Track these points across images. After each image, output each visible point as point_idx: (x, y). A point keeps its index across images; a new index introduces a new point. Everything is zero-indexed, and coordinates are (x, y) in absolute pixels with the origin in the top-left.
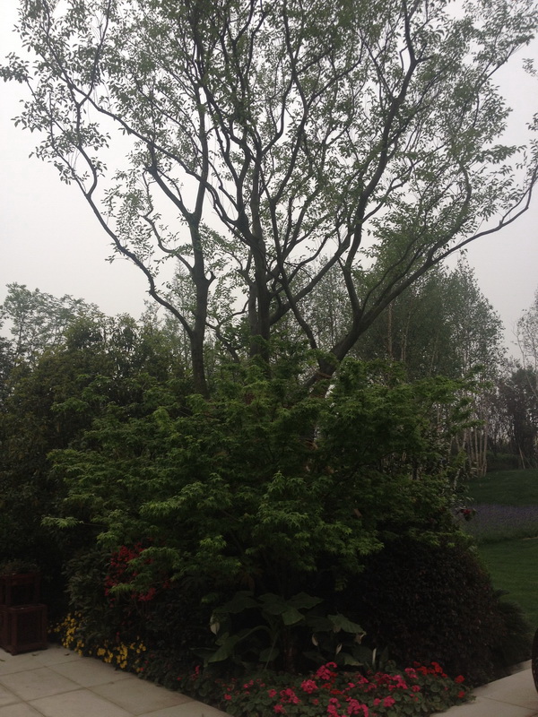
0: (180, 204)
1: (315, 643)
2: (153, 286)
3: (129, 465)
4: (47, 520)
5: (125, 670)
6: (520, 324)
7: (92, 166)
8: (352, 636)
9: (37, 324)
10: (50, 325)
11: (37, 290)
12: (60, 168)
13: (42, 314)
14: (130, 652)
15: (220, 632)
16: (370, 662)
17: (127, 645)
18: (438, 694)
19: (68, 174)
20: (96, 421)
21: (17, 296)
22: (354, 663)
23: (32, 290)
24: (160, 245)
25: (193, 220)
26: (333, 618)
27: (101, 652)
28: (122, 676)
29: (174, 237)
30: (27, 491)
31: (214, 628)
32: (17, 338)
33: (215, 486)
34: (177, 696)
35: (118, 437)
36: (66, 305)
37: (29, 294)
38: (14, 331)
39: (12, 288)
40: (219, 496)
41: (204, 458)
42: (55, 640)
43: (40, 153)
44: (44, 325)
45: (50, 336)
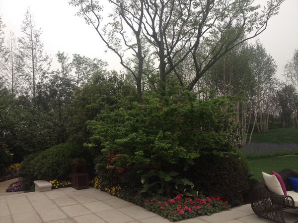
0: (132, 28)
1: (177, 188)
2: (122, 61)
3: (113, 127)
4: (85, 144)
5: (114, 195)
6: (286, 67)
7: (97, 18)
8: (190, 186)
9: (85, 70)
10: (90, 70)
11: (84, 56)
12: (86, 19)
13: (86, 66)
14: (116, 189)
15: (145, 183)
16: (196, 195)
17: (115, 187)
18: (217, 206)
19: (89, 21)
20: (102, 111)
21: (77, 58)
22: (190, 195)
23: (82, 57)
24: (125, 44)
25: (137, 34)
26: (183, 180)
27: (106, 189)
28: (113, 197)
29: (130, 41)
30: (80, 134)
31: (142, 182)
32: (77, 75)
33: (140, 134)
34: (131, 204)
35: (109, 117)
36: (96, 62)
37: (81, 58)
38: (76, 73)
39: (75, 55)
40: (142, 138)
41: (137, 125)
42: (92, 186)
43: (79, 14)
44: (88, 70)
45: (90, 75)
